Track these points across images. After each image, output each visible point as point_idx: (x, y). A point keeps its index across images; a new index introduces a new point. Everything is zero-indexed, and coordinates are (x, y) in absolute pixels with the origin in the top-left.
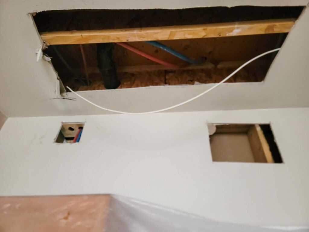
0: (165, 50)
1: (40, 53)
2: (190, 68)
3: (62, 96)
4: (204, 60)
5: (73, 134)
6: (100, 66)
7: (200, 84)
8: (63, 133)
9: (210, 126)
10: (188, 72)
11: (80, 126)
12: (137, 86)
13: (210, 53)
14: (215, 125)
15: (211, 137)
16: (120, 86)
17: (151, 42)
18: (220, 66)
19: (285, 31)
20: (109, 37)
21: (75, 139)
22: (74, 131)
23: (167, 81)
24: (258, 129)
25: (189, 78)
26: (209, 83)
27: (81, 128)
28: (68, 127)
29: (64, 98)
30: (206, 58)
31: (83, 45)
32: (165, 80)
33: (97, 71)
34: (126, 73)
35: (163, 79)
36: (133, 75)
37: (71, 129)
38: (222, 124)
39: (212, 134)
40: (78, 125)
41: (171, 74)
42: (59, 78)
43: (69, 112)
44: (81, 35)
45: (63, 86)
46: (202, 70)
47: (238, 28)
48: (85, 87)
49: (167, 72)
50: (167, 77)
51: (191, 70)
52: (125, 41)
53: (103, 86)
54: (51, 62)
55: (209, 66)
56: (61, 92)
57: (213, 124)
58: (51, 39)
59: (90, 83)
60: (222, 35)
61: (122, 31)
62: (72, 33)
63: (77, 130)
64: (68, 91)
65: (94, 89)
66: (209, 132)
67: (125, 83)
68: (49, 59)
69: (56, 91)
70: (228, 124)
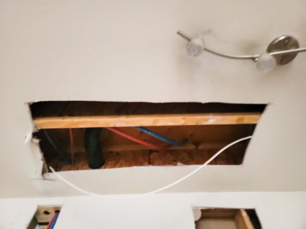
0: (149, 133)
1: (29, 135)
2: (173, 148)
3: (43, 176)
4: (185, 141)
5: (48, 218)
6: (86, 147)
7: (182, 166)
8: (37, 217)
9: (195, 210)
10: (171, 152)
11: (57, 210)
12: (121, 166)
13: (191, 135)
14: (200, 209)
15: (196, 222)
16: (104, 166)
17: (136, 127)
18: (201, 147)
19: (254, 122)
20: (98, 123)
21: (49, 224)
22: (49, 216)
23: (151, 161)
24: (244, 214)
25: (172, 158)
26: (191, 164)
27: (57, 212)
28: (43, 211)
29: (44, 179)
30: (187, 140)
31: (73, 129)
32: (149, 159)
33: (83, 150)
34: (111, 152)
35: (147, 158)
36: (118, 154)
37: (46, 213)
38: (207, 208)
39: (197, 219)
40: (55, 208)
41: (155, 154)
42: (43, 158)
43: (47, 194)
44: (72, 121)
45: (46, 166)
46: (184, 151)
47: (213, 119)
48: (69, 166)
49: (151, 151)
50: (151, 157)
51: (174, 151)
52: (112, 126)
53: (87, 165)
54: (38, 144)
55: (191, 147)
56: (43, 172)
57: (198, 207)
58: (43, 124)
59: (75, 162)
60: (200, 124)
61: (110, 118)
62: (63, 119)
63: (52, 214)
64: (50, 171)
65: (77, 169)
66: (195, 217)
67: (110, 162)
68: (37, 141)
69: (37, 172)
70: (213, 208)
